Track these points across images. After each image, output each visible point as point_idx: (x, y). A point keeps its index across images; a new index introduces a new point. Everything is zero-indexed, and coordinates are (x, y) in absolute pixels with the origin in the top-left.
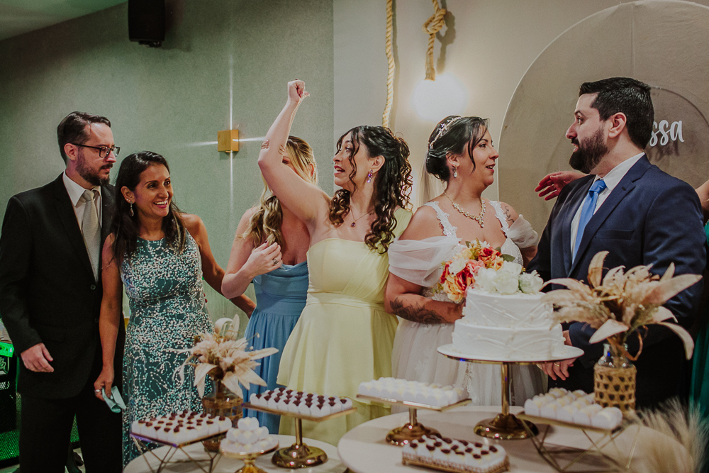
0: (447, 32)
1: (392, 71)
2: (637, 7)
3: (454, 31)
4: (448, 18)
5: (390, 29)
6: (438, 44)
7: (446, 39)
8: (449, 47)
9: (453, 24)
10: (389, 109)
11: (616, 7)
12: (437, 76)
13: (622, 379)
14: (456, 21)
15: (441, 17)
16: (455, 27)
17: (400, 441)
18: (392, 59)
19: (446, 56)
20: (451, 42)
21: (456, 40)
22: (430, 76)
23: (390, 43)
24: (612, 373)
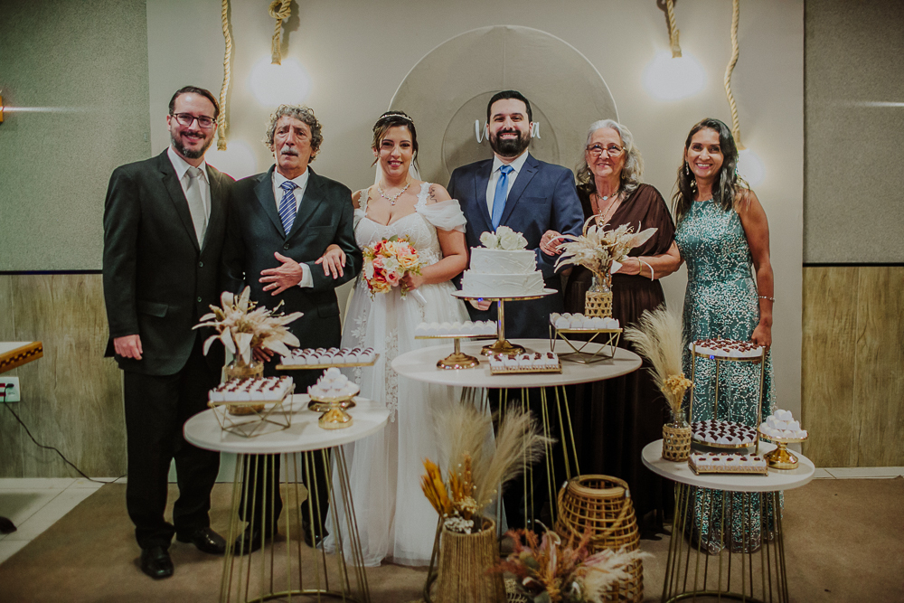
0: (289, 19)
1: (229, 50)
2: (509, 30)
3: (298, 19)
4: (293, 6)
5: (226, 7)
6: (282, 30)
7: (290, 25)
8: (292, 34)
9: (297, 12)
10: (225, 90)
11: (491, 27)
12: (282, 61)
13: (602, 299)
14: (300, 9)
15: (288, 4)
16: (299, 16)
17: (453, 367)
18: (229, 39)
19: (290, 43)
20: (296, 29)
21: (301, 28)
22: (276, 61)
23: (226, 21)
24: (603, 296)
